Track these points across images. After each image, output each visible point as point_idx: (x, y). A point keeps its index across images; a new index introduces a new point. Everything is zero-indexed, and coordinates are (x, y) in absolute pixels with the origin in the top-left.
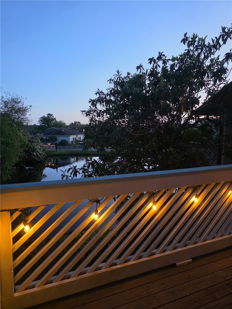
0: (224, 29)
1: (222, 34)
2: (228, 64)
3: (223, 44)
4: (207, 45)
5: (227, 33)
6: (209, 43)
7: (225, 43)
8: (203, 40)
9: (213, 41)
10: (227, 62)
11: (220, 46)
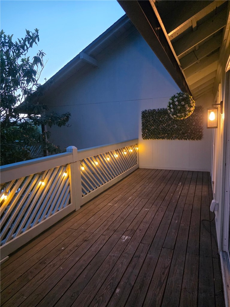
0: (28, 32)
1: (27, 36)
2: (38, 66)
3: (30, 47)
4: (15, 44)
5: (32, 38)
6: (17, 43)
7: (31, 46)
8: (10, 38)
9: (20, 42)
10: (37, 65)
11: (27, 48)
